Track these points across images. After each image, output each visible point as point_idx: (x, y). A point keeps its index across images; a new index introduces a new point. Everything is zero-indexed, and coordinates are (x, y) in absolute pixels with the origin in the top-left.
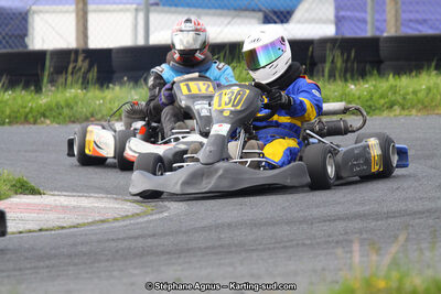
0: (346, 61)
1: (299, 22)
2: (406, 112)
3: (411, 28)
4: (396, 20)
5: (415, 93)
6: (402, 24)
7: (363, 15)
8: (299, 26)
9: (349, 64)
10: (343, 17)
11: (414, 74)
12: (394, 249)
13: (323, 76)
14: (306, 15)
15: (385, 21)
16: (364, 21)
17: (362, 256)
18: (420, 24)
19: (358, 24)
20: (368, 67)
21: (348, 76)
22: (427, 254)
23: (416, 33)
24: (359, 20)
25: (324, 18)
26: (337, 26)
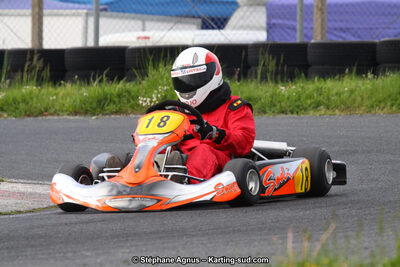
0: (277, 65)
1: (234, 28)
2: (330, 112)
3: (335, 35)
4: (323, 28)
5: (338, 94)
6: (328, 32)
7: (293, 23)
8: (234, 32)
9: (280, 68)
10: (274, 24)
11: (337, 77)
12: (324, 236)
13: (256, 77)
14: (242, 22)
15: (312, 28)
16: (294, 29)
17: (293, 242)
18: (344, 32)
19: (288, 31)
20: (296, 71)
21: (279, 77)
22: (353, 242)
23: (340, 40)
24: (289, 28)
25: (257, 25)
26: (268, 32)
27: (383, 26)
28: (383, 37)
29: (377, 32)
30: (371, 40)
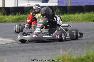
0: (60, 11)
1: (50, 2)
2: (72, 22)
3: (74, 4)
4: (71, 2)
5: (74, 18)
6: (72, 3)
7: (64, 1)
9: (61, 12)
10: (59, 2)
11: (74, 14)
12: (69, 50)
14: (52, 1)
15: (68, 2)
16: (64, 3)
17: (62, 52)
18: (76, 3)
19: (63, 3)
20: (64, 12)
21: (60, 14)
22: (76, 52)
23: (75, 5)
24: (63, 2)
25: (55, 2)
26: (58, 3)
27: (85, 2)
28: (85, 4)
29: (84, 3)
30: (82, 5)
